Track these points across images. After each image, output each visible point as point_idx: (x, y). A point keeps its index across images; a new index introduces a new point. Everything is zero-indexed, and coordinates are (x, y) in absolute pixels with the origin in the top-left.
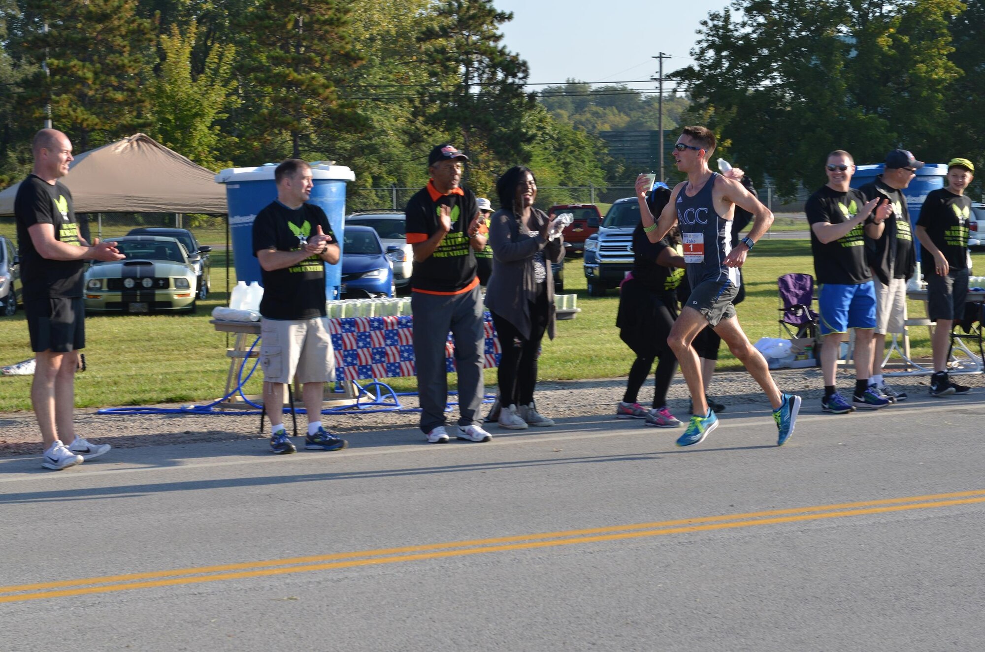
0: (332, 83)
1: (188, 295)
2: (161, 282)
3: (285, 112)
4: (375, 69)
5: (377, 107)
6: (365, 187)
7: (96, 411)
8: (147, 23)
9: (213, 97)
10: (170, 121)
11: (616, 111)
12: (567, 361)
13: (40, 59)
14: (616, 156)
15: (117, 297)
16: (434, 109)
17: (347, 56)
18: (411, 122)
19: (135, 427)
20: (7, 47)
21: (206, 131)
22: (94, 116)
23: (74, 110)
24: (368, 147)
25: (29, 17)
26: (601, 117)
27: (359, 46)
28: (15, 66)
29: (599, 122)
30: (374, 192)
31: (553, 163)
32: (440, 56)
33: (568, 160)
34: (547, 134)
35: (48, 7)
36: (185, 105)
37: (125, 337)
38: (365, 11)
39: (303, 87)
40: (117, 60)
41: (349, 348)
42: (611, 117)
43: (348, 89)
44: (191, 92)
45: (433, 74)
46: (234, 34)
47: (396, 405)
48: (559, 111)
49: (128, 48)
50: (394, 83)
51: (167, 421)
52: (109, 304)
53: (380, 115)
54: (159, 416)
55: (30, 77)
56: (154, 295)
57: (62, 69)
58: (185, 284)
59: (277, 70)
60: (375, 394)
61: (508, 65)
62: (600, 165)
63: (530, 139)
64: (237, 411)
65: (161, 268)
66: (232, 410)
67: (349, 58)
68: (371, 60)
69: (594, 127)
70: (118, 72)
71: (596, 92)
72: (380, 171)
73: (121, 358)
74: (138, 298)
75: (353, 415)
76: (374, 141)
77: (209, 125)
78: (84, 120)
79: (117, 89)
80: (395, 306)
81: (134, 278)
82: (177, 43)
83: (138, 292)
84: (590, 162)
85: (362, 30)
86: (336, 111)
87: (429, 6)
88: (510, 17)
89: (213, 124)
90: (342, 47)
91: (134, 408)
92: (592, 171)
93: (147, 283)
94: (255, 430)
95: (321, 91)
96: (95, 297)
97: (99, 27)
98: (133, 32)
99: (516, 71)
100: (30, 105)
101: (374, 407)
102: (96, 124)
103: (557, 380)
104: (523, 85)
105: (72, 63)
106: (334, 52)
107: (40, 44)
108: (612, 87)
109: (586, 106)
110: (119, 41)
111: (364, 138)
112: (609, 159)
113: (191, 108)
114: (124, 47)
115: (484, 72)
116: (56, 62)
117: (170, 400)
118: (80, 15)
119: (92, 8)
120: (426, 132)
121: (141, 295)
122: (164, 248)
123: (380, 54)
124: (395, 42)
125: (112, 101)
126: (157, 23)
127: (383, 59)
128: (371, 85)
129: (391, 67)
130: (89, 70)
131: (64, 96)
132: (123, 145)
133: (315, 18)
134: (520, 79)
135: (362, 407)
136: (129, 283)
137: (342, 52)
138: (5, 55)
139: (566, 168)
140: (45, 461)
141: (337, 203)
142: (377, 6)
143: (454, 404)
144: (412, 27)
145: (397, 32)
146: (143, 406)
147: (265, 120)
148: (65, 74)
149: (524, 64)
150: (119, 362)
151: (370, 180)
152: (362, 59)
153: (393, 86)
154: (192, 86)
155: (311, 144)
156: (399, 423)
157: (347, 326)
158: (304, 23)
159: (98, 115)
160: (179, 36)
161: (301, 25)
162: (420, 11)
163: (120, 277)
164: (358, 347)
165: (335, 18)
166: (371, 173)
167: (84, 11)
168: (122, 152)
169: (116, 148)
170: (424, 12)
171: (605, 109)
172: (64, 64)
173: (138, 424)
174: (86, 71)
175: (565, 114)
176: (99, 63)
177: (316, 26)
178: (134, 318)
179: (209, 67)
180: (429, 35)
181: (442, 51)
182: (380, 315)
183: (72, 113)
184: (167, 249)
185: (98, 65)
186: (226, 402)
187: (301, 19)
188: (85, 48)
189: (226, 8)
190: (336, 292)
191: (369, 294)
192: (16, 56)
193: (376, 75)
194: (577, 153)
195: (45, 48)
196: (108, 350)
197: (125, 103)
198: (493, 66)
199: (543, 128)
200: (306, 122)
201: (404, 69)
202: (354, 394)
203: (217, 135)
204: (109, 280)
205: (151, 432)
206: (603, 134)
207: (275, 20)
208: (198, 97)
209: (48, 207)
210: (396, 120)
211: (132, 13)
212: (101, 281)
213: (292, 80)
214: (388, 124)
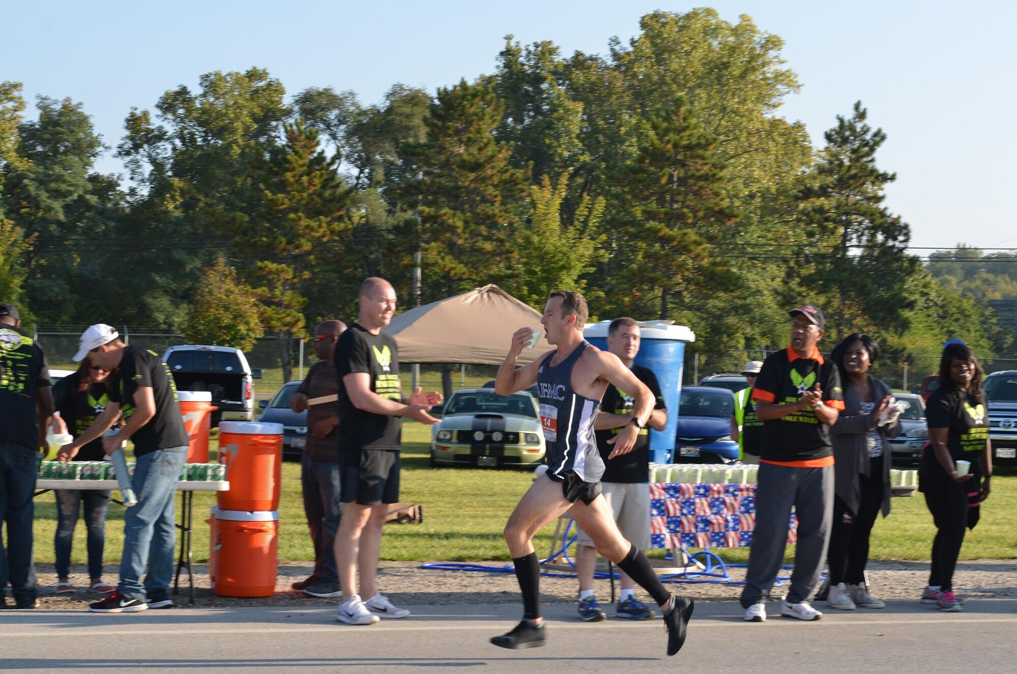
0: (704, 240)
1: (537, 451)
2: (511, 437)
3: (654, 269)
4: (753, 228)
5: (754, 266)
6: (737, 349)
7: (419, 564)
8: (519, 174)
9: (581, 250)
10: (536, 273)
11: (1008, 279)
12: (918, 540)
13: (413, 206)
14: (1006, 326)
15: (466, 449)
16: (812, 269)
17: (721, 212)
18: (785, 282)
19: (454, 583)
20: (385, 193)
21: (572, 284)
22: (462, 265)
23: (443, 258)
24: (743, 306)
25: (407, 163)
26: (991, 284)
27: (737, 203)
28: (390, 212)
29: (990, 290)
30: (746, 354)
31: (936, 331)
32: (818, 216)
33: (952, 328)
34: (931, 301)
35: (423, 154)
36: (553, 257)
37: (469, 491)
38: (746, 168)
39: (675, 243)
40: (488, 210)
41: (672, 514)
42: (1003, 286)
43: (724, 247)
44: (559, 244)
45: (811, 234)
46: (610, 186)
47: (724, 576)
48: (947, 277)
49: (499, 198)
50: (772, 242)
51: (489, 579)
52: (458, 457)
53: (757, 274)
54: (482, 574)
55: (402, 224)
56: (503, 449)
57: (432, 217)
58: (536, 440)
59: (651, 224)
60: (705, 563)
61: (888, 227)
62: (986, 335)
63: (911, 305)
64: (561, 573)
65: (512, 422)
66: (557, 572)
67: (723, 215)
68: (747, 218)
69: (984, 295)
70: (488, 222)
71: (988, 259)
72: (753, 332)
73: (461, 512)
74: (487, 452)
75: (678, 585)
76: (748, 301)
77: (575, 278)
78: (451, 269)
79: (487, 238)
80: (723, 473)
81: (484, 431)
82: (547, 194)
83: (488, 446)
84: (977, 331)
85: (741, 186)
86: (706, 269)
87: (813, 164)
88: (893, 178)
89: (581, 277)
90: (717, 204)
91: (459, 565)
92: (978, 341)
93: (497, 437)
94: (574, 594)
95: (692, 247)
96: (445, 448)
97: (472, 176)
98: (505, 182)
99: (897, 233)
100: (399, 252)
101: (702, 578)
102: (464, 274)
103: (901, 559)
104: (904, 249)
105: (443, 211)
106: (707, 209)
107: (413, 191)
108: (1005, 254)
109: (976, 273)
110: (491, 190)
111: (739, 298)
112: (997, 329)
113: (558, 260)
114: (496, 196)
115: (863, 234)
116: (427, 210)
117: (496, 558)
118: (453, 164)
119: (466, 157)
120: (799, 294)
121: (491, 449)
122: (517, 402)
123: (759, 212)
124: (775, 199)
125: (480, 251)
126: (530, 173)
127: (762, 217)
128: (749, 244)
129: (769, 225)
130: (459, 219)
131: (433, 244)
132: (474, 295)
133: (690, 173)
134: (901, 242)
135: (690, 577)
136: (479, 436)
137: (716, 209)
138: (382, 201)
139: (950, 336)
140: (339, 614)
141: (674, 364)
142: (757, 162)
143: (786, 579)
144: (794, 185)
145: (777, 190)
146: (468, 563)
147: (634, 275)
148: (435, 222)
149: (906, 227)
150: (458, 516)
151: (743, 341)
152: (736, 216)
153: (771, 245)
154: (560, 238)
155: (682, 301)
156: (724, 595)
157: (672, 492)
158: (679, 179)
159: (466, 264)
160: (550, 188)
161: (675, 179)
162: (803, 168)
163: (470, 429)
164: (682, 514)
165: (711, 173)
166: (743, 334)
167: (458, 159)
168: (472, 302)
169: (466, 299)
170: (807, 170)
171: (996, 276)
172: (435, 212)
173: (458, 580)
174: (456, 219)
175: (953, 280)
176: (471, 211)
177: (691, 181)
178: (482, 472)
179: (578, 220)
180: (808, 193)
181: (820, 210)
182: (707, 482)
183: (440, 261)
184: (520, 403)
185: (469, 214)
186: (551, 563)
187: (676, 173)
188: (457, 197)
189: (604, 160)
190: (669, 456)
191: (724, 459)
192: (392, 204)
193: (753, 234)
194: (962, 321)
195: (418, 195)
196: (449, 503)
197: (494, 254)
198: (874, 229)
199: (927, 294)
200: (678, 279)
201: (783, 228)
202: (682, 562)
203: (583, 289)
204: (460, 432)
205: (469, 590)
206: (992, 303)
207: (649, 175)
208: (565, 249)
209: (365, 356)
210: (773, 280)
211: (505, 163)
212: (451, 432)
213: (663, 236)
214: (764, 284)
